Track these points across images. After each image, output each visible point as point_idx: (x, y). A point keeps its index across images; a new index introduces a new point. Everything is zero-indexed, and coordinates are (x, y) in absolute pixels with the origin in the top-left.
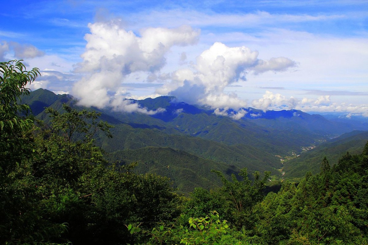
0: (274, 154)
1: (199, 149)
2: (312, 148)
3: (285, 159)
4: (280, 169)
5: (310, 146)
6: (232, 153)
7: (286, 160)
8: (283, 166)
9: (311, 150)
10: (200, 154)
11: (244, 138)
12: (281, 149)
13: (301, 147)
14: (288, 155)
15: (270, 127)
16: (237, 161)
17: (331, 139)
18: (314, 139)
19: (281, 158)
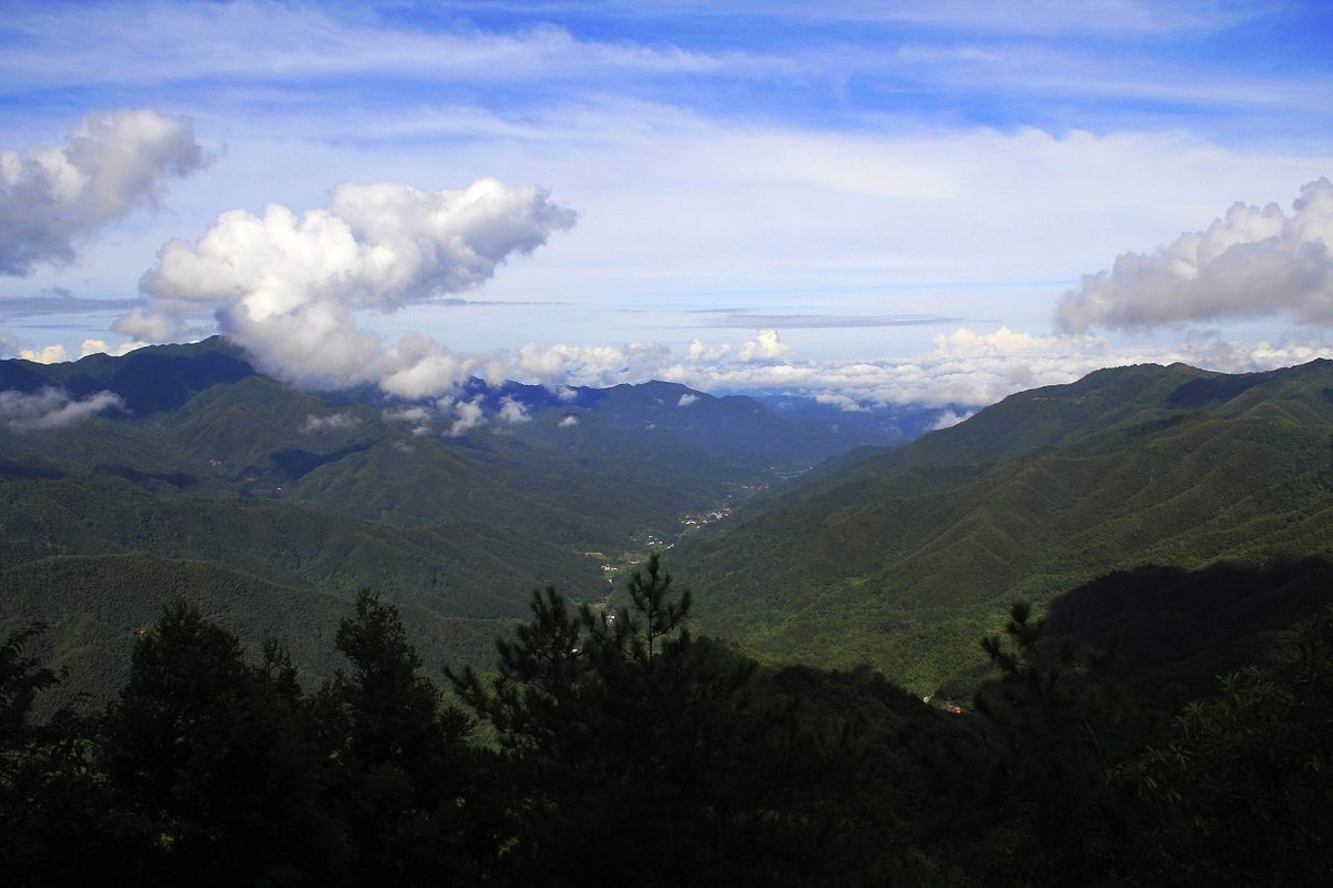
0: (579, 550)
1: (286, 550)
2: (719, 516)
3: (620, 563)
4: (598, 601)
5: (712, 509)
6: (417, 556)
7: (623, 567)
8: (611, 589)
9: (716, 525)
10: (291, 568)
11: (470, 494)
12: (606, 526)
13: (681, 514)
14: (633, 548)
15: (572, 447)
16: (438, 583)
17: (786, 478)
18: (729, 483)
19: (605, 563)
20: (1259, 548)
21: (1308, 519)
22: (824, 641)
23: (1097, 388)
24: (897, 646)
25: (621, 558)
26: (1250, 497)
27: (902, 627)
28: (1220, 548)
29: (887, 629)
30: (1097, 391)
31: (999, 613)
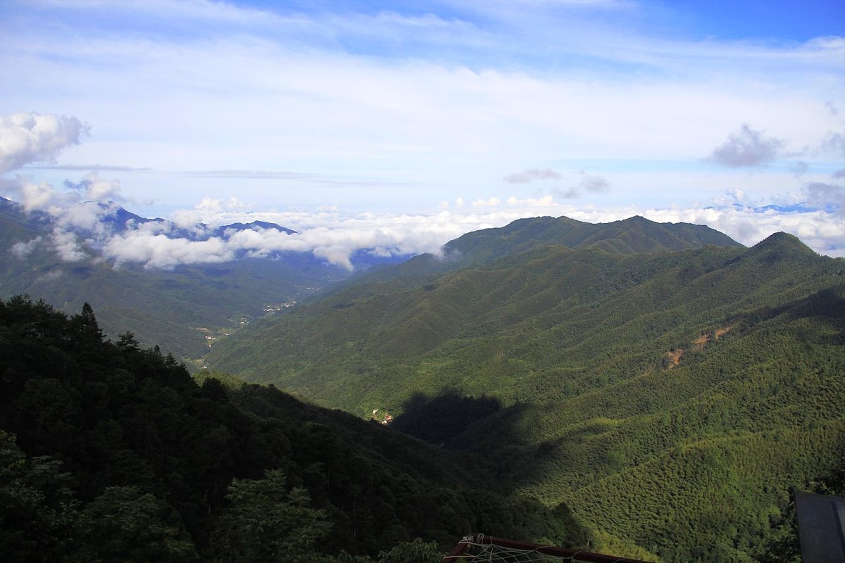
0: (193, 326)
2: (288, 306)
3: (219, 335)
5: (285, 302)
7: (220, 337)
8: (209, 351)
9: (284, 311)
13: (266, 305)
14: (229, 326)
18: (298, 286)
19: (208, 335)
20: (572, 323)
21: (601, 306)
22: (323, 379)
23: (516, 230)
24: (361, 381)
25: (219, 332)
26: (576, 294)
27: (369, 371)
28: (555, 323)
29: (361, 371)
30: (516, 232)
31: (427, 361)
